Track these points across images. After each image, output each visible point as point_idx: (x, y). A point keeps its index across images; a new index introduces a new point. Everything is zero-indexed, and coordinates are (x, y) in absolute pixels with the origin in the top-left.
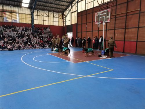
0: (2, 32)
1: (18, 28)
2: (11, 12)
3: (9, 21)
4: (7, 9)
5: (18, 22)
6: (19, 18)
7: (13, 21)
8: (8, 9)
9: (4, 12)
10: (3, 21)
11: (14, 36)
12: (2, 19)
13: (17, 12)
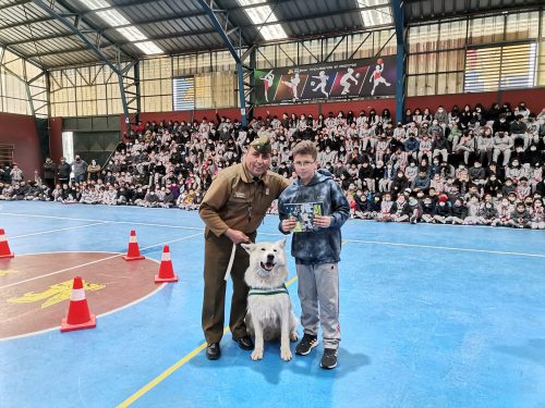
0: (450, 136)
1: (528, 112)
2: (503, 42)
3: (488, 85)
4: (485, 34)
5: (530, 84)
6: (540, 64)
7: (508, 85)
8: (490, 33)
9: (469, 48)
10: (460, 91)
11: (501, 157)
12: (457, 84)
13: (534, 35)
